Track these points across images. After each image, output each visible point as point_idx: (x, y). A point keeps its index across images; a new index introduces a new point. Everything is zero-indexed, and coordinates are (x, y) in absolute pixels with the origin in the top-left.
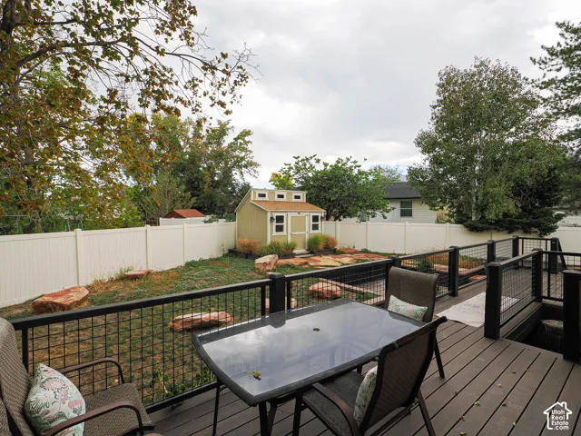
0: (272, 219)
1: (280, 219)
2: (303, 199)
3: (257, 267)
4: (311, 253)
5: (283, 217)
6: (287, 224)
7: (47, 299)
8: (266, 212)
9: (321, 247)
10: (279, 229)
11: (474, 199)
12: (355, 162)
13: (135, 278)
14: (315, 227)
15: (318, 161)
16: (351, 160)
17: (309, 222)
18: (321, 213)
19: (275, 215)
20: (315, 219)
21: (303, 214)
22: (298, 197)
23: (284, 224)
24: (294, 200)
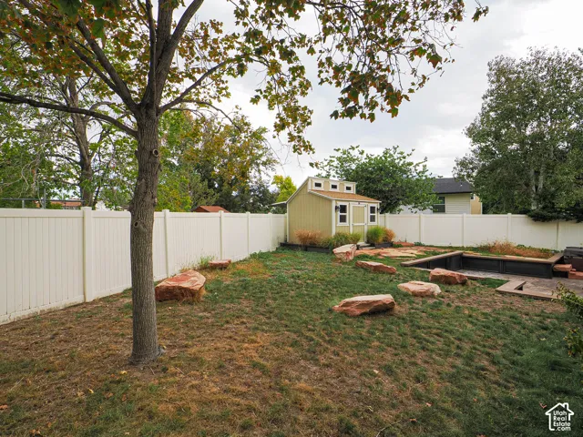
0: (336, 208)
1: (343, 209)
2: (353, 191)
3: (338, 256)
4: (372, 245)
5: (345, 206)
6: (349, 214)
7: (172, 283)
8: (330, 201)
9: (380, 240)
10: (343, 219)
11: (534, 189)
12: (402, 153)
13: (222, 267)
14: (373, 219)
15: (362, 153)
16: (398, 150)
17: (367, 213)
18: (376, 204)
19: (340, 204)
20: (372, 209)
21: (362, 205)
22: (348, 188)
23: (347, 214)
24: (346, 191)
